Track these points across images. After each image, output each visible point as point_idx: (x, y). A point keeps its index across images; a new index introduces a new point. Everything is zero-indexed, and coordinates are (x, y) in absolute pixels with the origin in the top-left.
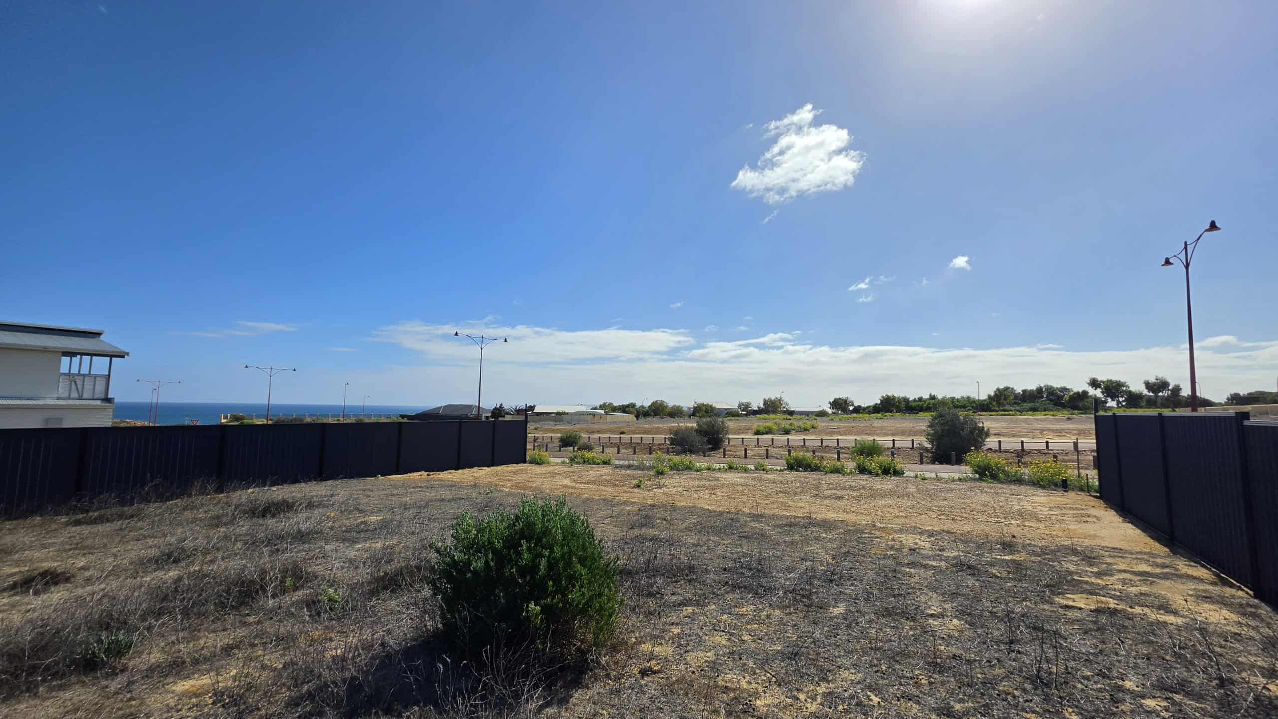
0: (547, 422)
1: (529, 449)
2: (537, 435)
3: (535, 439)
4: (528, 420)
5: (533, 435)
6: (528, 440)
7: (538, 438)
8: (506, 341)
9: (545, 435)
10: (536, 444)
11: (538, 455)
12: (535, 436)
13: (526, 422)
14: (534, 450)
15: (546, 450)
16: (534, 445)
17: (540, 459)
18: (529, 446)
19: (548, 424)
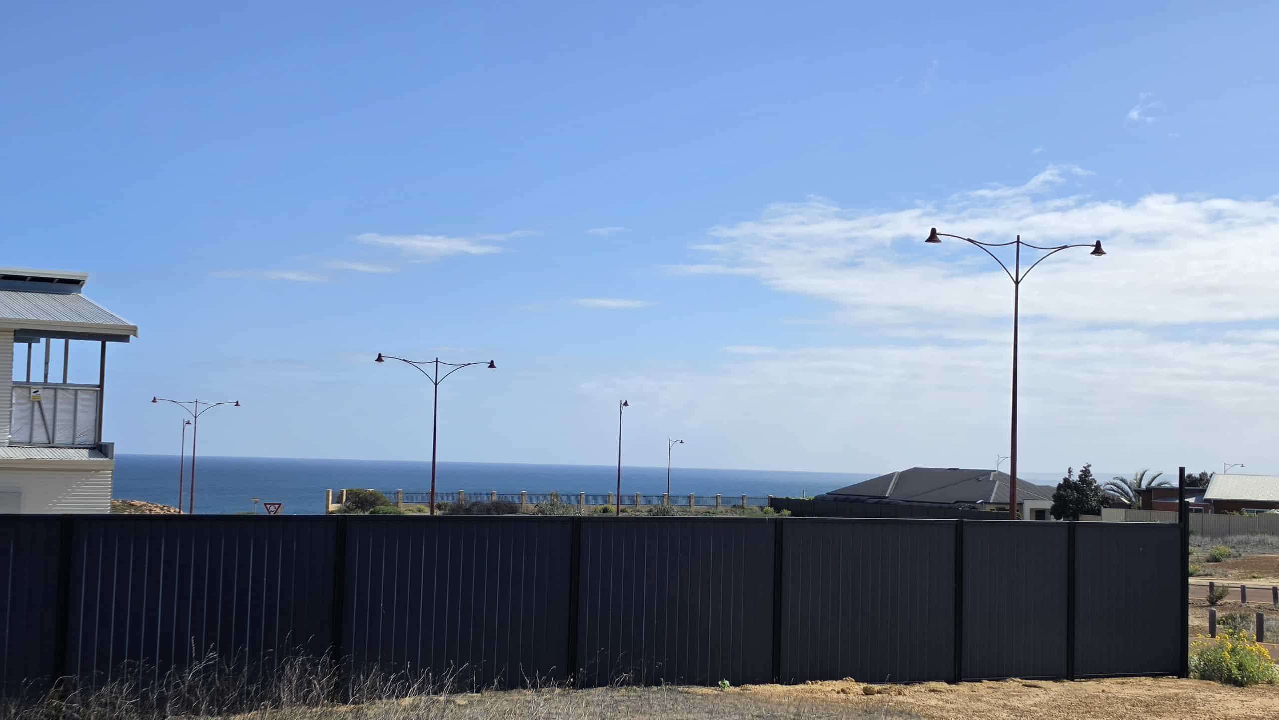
0: (1257, 538)
1: (1199, 629)
2: (1218, 582)
3: (1215, 596)
4: (1191, 527)
5: (1205, 581)
6: (1191, 597)
7: (1224, 592)
8: (1098, 250)
9: (1248, 583)
10: (1219, 615)
11: (1233, 651)
12: (1211, 585)
13: (1183, 532)
14: (1212, 632)
15: (1260, 638)
16: (1212, 615)
17: (1240, 667)
18: (1196, 619)
19: (1262, 543)
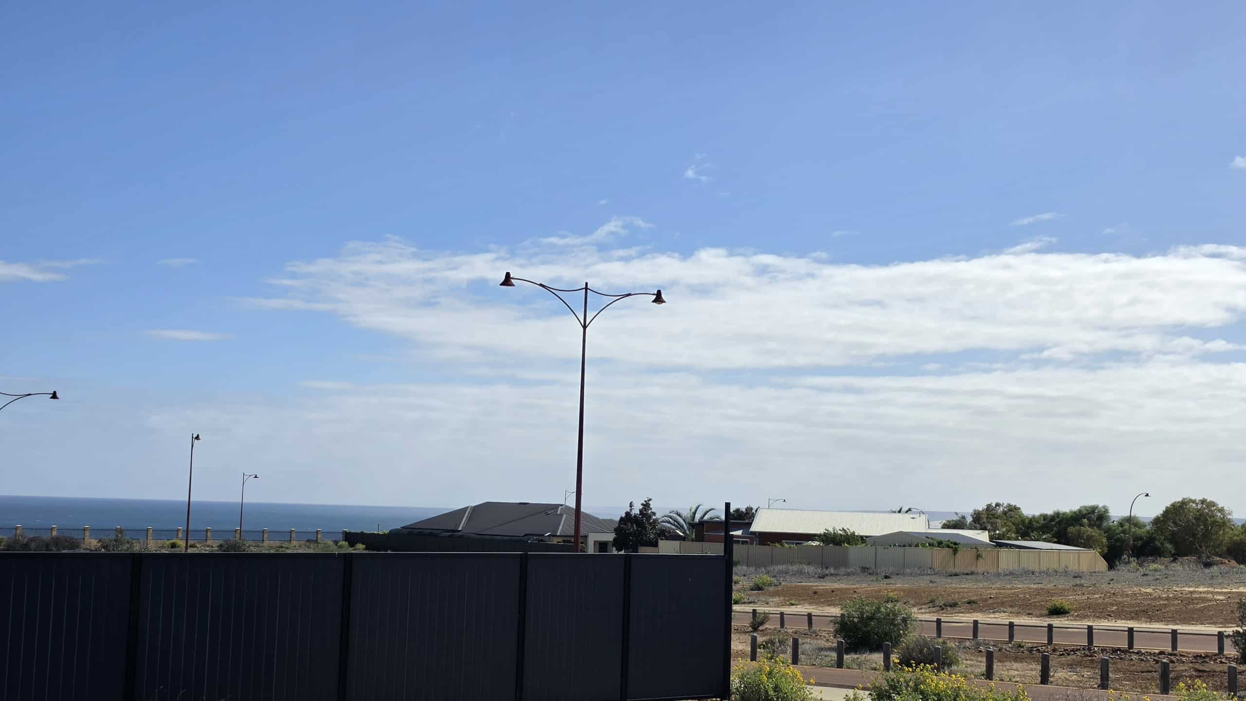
0: (795, 568)
1: (742, 654)
2: (761, 609)
3: (757, 622)
4: (735, 558)
5: (749, 608)
6: (734, 624)
7: (766, 617)
8: (659, 299)
9: (787, 610)
10: (760, 639)
11: (770, 674)
12: (754, 611)
13: (727, 563)
14: (753, 658)
15: (795, 661)
16: (754, 639)
17: (776, 689)
18: (739, 644)
19: (800, 573)
